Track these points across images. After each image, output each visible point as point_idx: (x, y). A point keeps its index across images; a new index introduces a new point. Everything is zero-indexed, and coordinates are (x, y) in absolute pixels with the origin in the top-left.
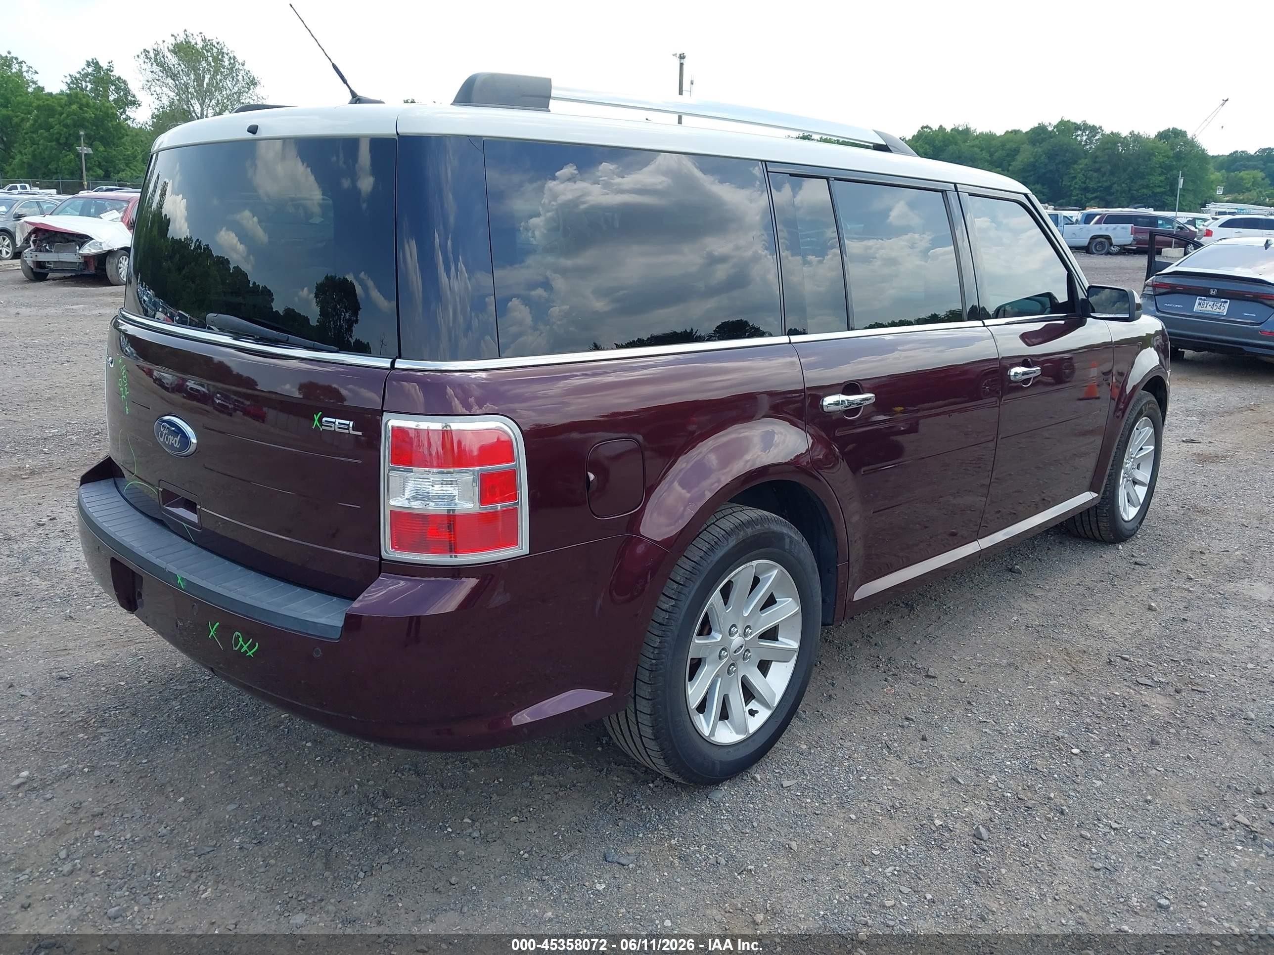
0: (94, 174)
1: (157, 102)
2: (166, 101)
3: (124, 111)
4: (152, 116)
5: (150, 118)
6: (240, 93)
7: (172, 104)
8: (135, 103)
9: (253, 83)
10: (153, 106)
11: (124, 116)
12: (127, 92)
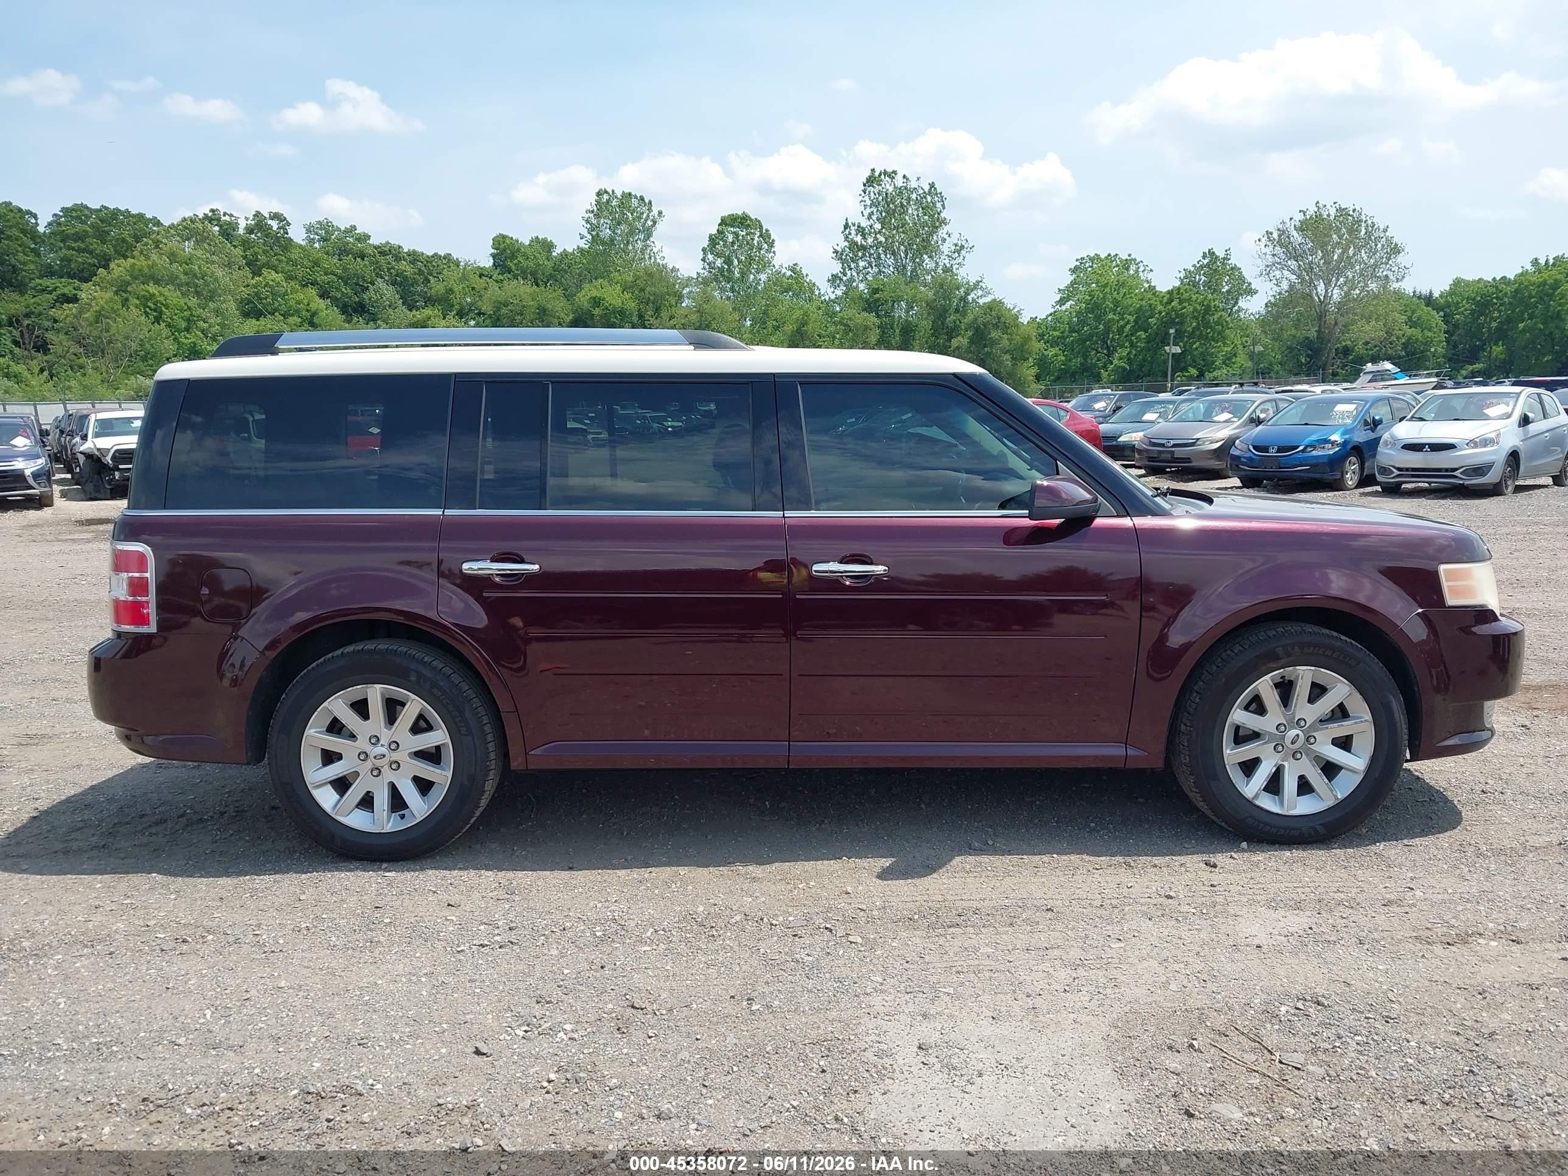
0: (1186, 374)
1: (1276, 288)
2: (1285, 286)
3: (1236, 303)
4: (1266, 304)
5: (1264, 307)
6: (1376, 266)
7: (1292, 286)
8: (1251, 292)
9: (1396, 250)
10: (1271, 293)
11: (1236, 308)
12: (1242, 279)
